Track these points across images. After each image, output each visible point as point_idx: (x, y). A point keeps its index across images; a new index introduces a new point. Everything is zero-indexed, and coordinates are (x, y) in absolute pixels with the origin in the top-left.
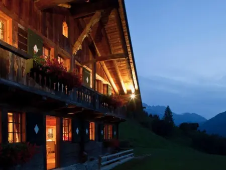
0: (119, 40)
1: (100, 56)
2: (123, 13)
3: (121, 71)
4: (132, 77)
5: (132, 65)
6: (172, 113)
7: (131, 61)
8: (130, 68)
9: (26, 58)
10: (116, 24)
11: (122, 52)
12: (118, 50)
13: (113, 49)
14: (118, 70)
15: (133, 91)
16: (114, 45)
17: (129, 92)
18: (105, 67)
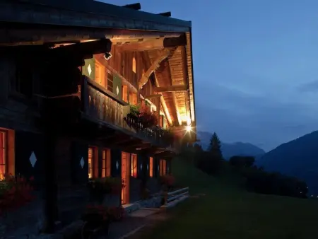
0: (181, 73)
1: (158, 86)
2: (189, 50)
3: (179, 102)
4: (190, 109)
5: (191, 96)
6: (219, 142)
7: (191, 92)
8: (189, 100)
9: (123, 105)
10: (181, 58)
11: (182, 83)
12: (178, 81)
13: (173, 80)
14: (176, 100)
15: (189, 123)
16: (176, 77)
17: (185, 124)
18: (162, 98)
